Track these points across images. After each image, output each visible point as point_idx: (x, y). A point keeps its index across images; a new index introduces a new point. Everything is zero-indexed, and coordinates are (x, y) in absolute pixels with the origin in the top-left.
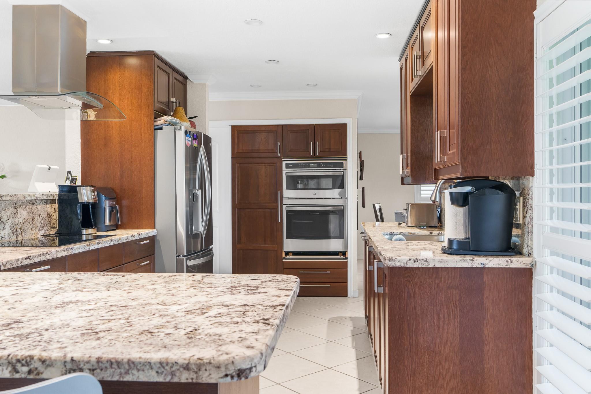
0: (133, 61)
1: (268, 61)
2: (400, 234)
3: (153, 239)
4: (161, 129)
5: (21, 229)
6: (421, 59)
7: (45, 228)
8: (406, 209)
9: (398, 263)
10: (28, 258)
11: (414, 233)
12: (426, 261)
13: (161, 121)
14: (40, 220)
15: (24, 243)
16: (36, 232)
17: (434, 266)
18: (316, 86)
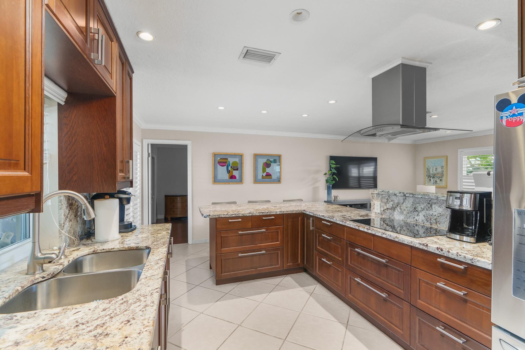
10: (323, 216)
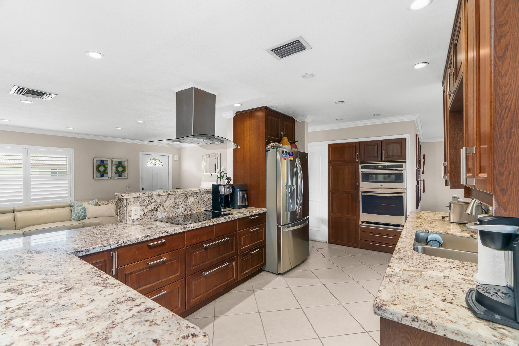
0: (260, 114)
1: (337, 103)
2: (437, 233)
3: (264, 214)
4: (269, 151)
5: (190, 208)
6: (454, 76)
7: (207, 206)
8: (449, 207)
9: (389, 315)
11: (452, 234)
12: (431, 325)
13: (269, 147)
14: (203, 202)
15: (192, 215)
16: (200, 209)
17: (445, 335)
18: (380, 115)
